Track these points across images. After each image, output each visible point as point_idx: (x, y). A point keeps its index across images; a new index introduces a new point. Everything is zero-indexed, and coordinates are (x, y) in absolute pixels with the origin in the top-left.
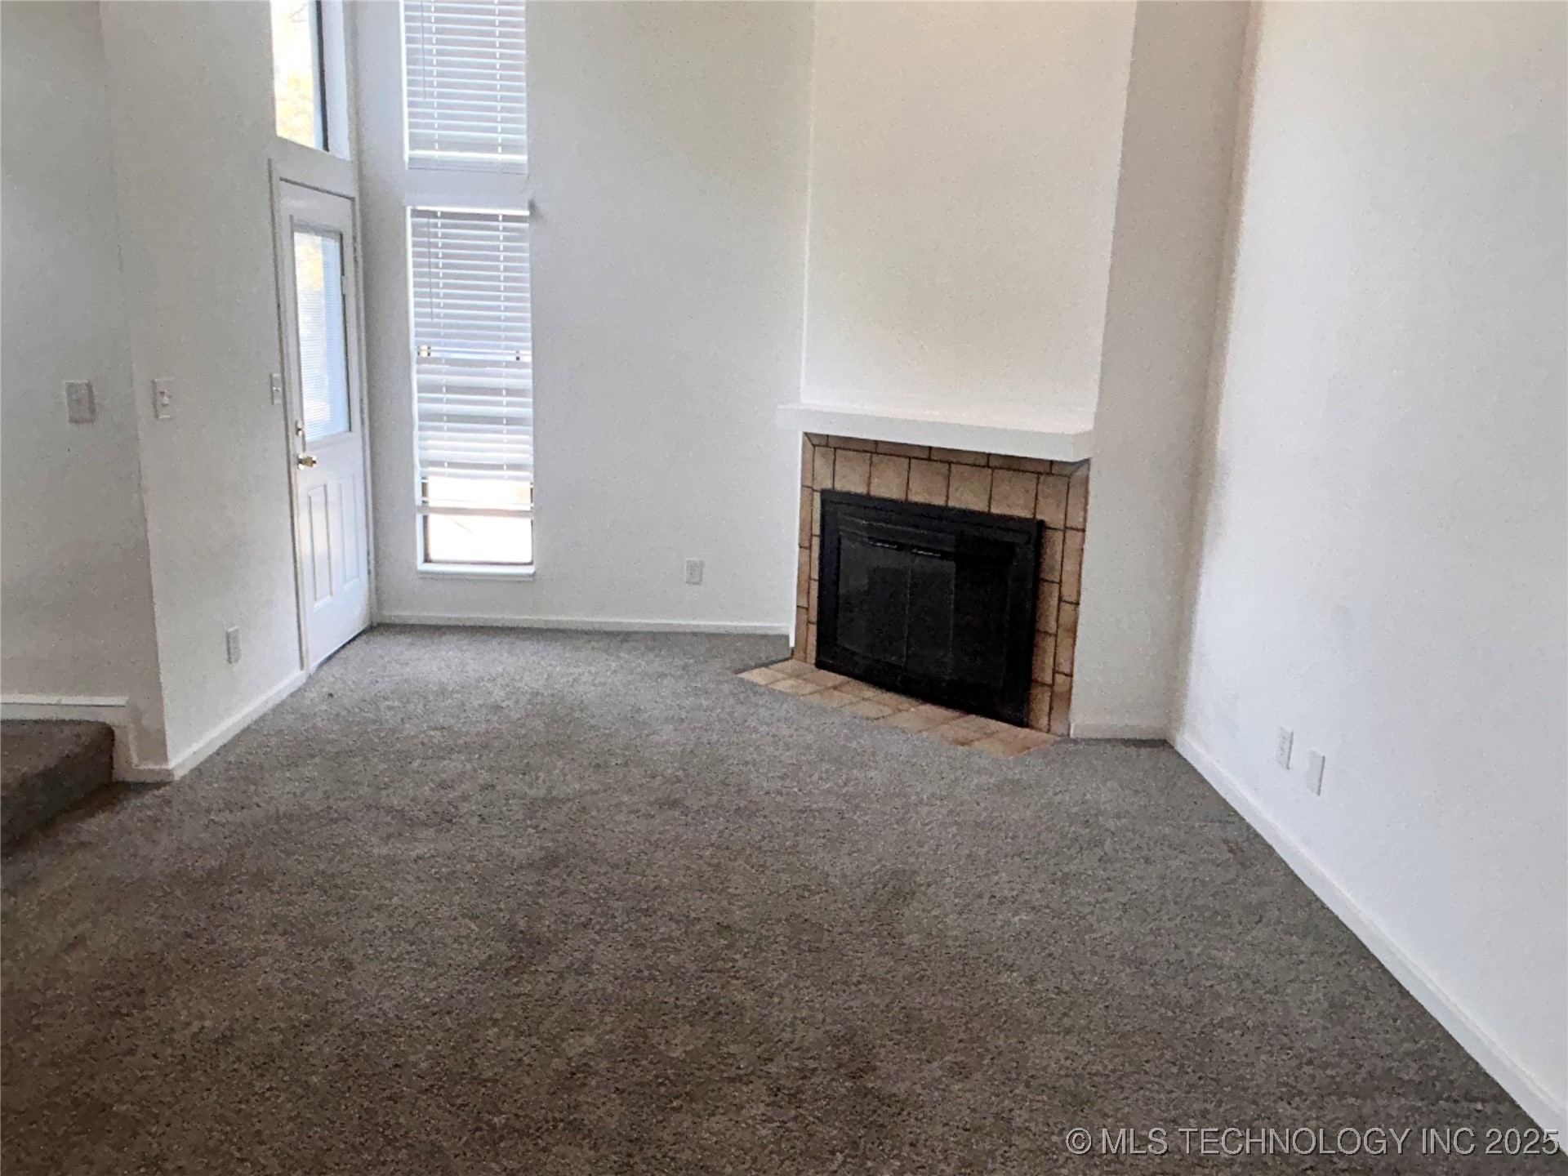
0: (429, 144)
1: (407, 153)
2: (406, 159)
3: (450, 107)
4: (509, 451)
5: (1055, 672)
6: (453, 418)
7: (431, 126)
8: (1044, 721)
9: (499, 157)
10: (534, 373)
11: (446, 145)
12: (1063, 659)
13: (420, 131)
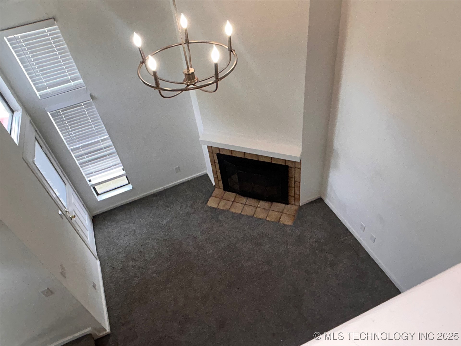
0: (45, 88)
1: (38, 94)
2: (38, 95)
3: (46, 73)
4: (112, 162)
5: (295, 194)
6: (90, 161)
7: (42, 82)
8: (293, 203)
9: (72, 83)
10: (111, 140)
11: (50, 86)
12: (297, 192)
13: (39, 85)
